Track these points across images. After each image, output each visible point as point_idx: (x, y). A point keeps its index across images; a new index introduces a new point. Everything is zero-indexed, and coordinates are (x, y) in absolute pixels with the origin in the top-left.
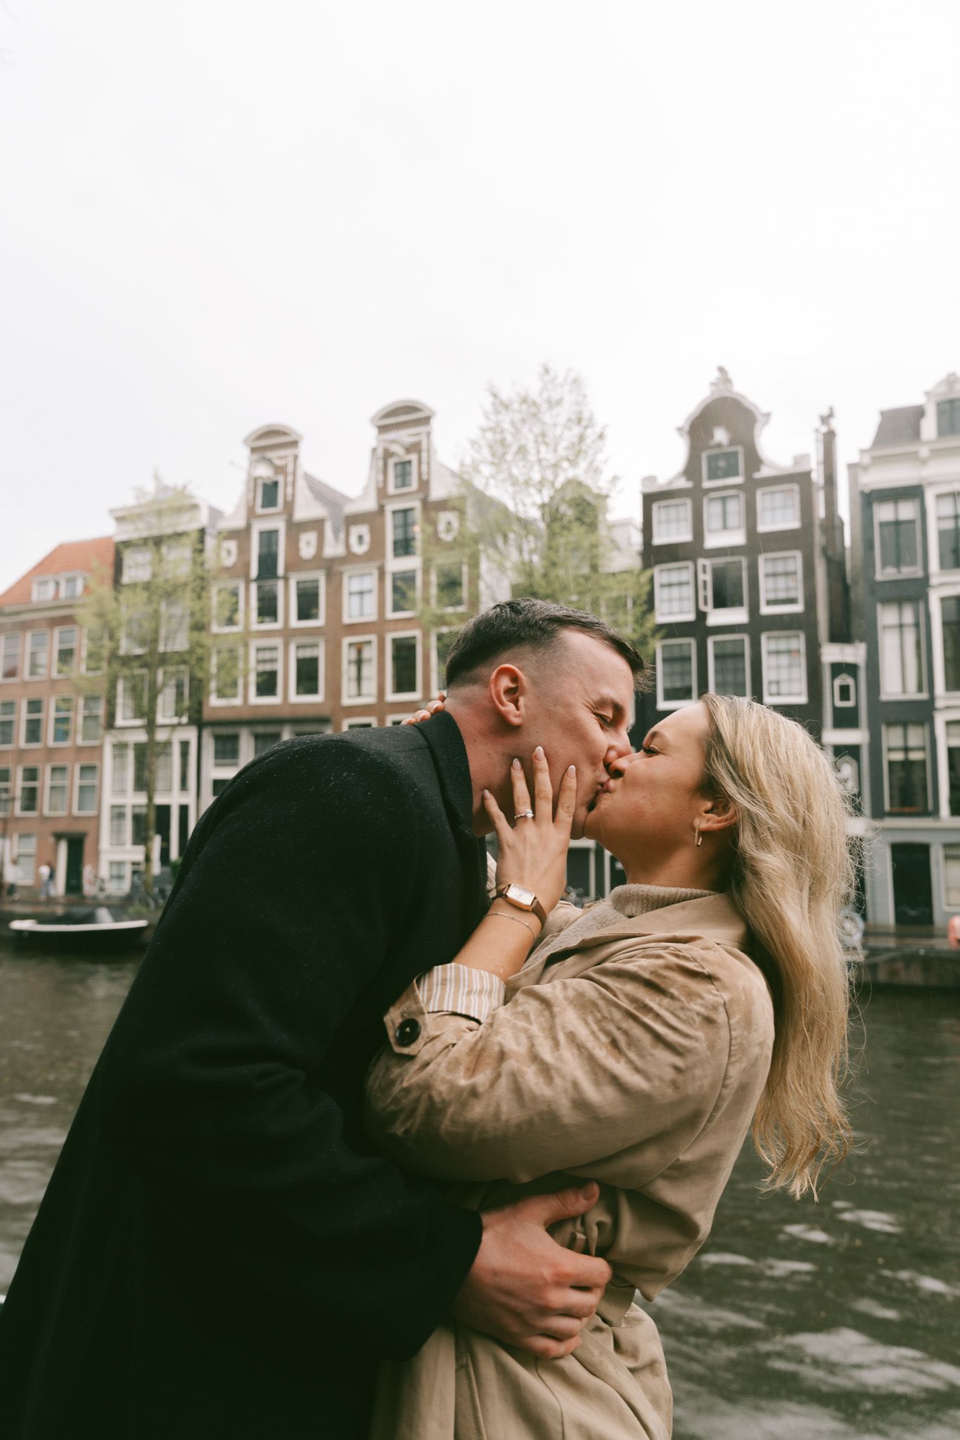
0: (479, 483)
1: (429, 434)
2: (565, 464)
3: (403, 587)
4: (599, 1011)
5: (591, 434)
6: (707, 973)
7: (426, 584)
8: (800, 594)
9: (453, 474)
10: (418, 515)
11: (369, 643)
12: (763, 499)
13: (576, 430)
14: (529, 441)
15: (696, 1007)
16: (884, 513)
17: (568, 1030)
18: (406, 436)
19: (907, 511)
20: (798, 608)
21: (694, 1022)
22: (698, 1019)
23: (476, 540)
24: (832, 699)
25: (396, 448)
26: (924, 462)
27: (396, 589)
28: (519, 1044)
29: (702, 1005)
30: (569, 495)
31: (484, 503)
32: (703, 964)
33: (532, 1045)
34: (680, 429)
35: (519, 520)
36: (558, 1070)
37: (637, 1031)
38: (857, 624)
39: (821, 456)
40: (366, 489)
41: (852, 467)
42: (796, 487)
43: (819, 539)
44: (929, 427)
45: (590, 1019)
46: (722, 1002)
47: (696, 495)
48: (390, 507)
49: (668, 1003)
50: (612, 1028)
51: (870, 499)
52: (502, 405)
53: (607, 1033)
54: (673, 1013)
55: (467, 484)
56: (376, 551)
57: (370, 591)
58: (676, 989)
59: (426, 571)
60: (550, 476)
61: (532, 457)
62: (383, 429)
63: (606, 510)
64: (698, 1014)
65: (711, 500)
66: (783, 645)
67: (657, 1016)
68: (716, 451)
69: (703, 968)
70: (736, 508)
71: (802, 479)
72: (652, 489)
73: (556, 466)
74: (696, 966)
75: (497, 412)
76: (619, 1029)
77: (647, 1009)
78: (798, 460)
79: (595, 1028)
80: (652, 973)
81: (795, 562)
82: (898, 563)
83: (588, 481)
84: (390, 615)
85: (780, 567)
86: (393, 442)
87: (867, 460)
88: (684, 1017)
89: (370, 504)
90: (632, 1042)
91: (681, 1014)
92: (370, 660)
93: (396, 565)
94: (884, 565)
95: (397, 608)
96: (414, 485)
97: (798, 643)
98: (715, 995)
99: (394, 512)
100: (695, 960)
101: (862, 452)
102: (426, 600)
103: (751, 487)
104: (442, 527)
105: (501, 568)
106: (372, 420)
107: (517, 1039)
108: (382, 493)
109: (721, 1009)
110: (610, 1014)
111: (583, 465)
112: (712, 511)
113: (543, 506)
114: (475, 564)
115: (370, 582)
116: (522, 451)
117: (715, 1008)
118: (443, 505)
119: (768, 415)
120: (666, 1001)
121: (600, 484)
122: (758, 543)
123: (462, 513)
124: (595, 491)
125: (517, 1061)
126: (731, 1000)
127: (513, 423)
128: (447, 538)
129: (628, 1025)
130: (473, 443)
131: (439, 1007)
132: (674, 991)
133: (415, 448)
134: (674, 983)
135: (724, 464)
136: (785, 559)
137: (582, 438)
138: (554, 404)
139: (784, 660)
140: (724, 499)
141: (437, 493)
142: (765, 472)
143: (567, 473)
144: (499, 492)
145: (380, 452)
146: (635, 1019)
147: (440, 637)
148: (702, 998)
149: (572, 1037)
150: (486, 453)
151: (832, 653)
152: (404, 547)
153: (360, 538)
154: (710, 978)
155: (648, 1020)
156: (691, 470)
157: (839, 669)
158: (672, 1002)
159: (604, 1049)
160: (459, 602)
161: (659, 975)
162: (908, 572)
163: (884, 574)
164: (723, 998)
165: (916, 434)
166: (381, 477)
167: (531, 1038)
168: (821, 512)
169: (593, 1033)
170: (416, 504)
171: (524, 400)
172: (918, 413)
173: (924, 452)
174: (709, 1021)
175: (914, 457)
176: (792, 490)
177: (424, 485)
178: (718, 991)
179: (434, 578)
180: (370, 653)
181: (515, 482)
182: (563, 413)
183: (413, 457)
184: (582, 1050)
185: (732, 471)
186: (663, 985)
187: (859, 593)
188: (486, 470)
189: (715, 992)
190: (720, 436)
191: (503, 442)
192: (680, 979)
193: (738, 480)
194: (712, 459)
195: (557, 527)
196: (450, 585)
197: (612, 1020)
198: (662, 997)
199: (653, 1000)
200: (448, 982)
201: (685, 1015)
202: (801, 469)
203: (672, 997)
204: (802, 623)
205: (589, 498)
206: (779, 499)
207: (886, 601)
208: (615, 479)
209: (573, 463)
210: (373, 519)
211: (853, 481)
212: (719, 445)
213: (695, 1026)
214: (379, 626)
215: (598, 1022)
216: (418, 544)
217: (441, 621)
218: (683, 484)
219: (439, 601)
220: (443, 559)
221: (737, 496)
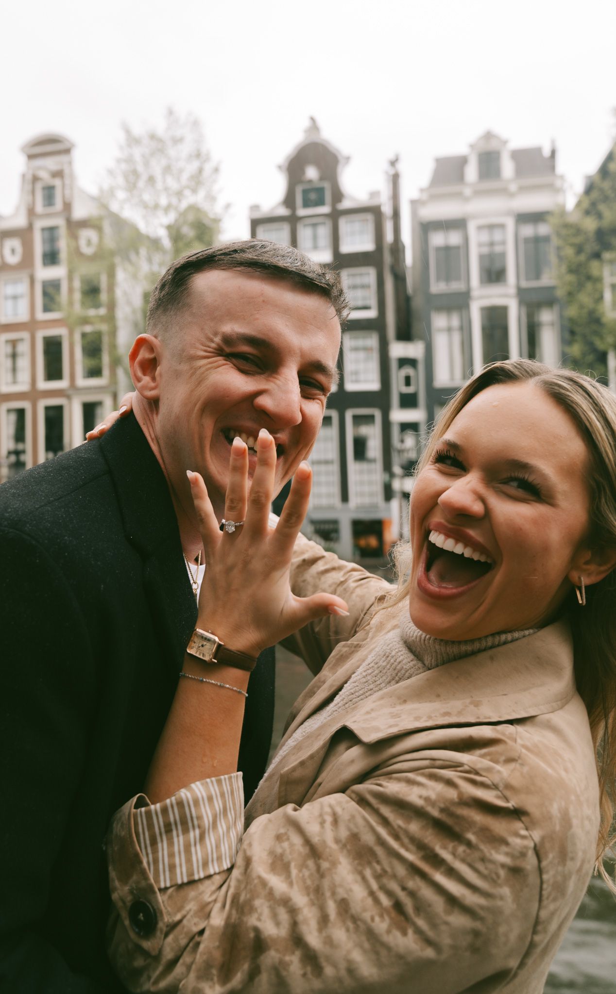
0: (114, 207)
1: (70, 163)
2: (187, 192)
3: (51, 291)
4: (378, 862)
5: (208, 168)
6: (512, 808)
7: (71, 290)
8: (373, 302)
9: (93, 198)
10: (63, 232)
11: (22, 340)
12: (344, 225)
13: (194, 166)
14: (157, 171)
15: (500, 857)
16: (438, 239)
17: (339, 897)
18: (51, 163)
19: (454, 238)
20: (372, 314)
21: (498, 876)
22: (502, 873)
23: (112, 254)
24: (398, 387)
25: (44, 175)
26: (467, 199)
27: (45, 294)
28: (278, 924)
29: (507, 854)
30: (191, 217)
31: (119, 223)
32: (508, 793)
33: (294, 924)
34: (280, 167)
35: (148, 238)
36: (328, 959)
37: (427, 893)
38: (417, 327)
39: (391, 192)
40: (18, 209)
41: (414, 203)
42: (370, 217)
43: (388, 259)
44: (471, 172)
45: (368, 873)
46: (532, 845)
47: (293, 220)
48: (39, 224)
49: (464, 851)
50: (394, 886)
51: (426, 228)
52: (133, 140)
53: (389, 893)
54: (471, 866)
55: (105, 207)
56: (27, 262)
57: (22, 296)
58: (474, 833)
59: (70, 278)
60: (174, 201)
61: (159, 185)
62: (31, 157)
63: (219, 232)
64: (503, 866)
65: (305, 226)
66: (360, 343)
67: (451, 872)
68: (307, 187)
69: (507, 800)
70: (324, 232)
71: (375, 211)
72: (257, 215)
73: (179, 194)
74: (498, 797)
75: (129, 146)
76: (404, 889)
77: (436, 861)
78: (374, 194)
79: (374, 886)
80: (442, 810)
81: (369, 275)
82: (448, 278)
83: (205, 206)
84: (41, 316)
85: (358, 281)
86: (40, 168)
87: (425, 196)
88: (485, 872)
89: (21, 221)
90: (421, 907)
91: (480, 866)
92: (23, 355)
93: (44, 273)
94: (438, 279)
95: (46, 309)
96: (59, 205)
97: (373, 341)
98: (523, 837)
99: (43, 229)
100: (494, 787)
101: (422, 190)
102: (71, 303)
103: (335, 216)
104: (82, 243)
105: (135, 276)
106: (24, 149)
107: (275, 916)
108: (31, 212)
109: (531, 854)
110: (392, 868)
111: (202, 194)
112: (305, 234)
113: (169, 228)
114: (112, 275)
115: (22, 288)
116: (151, 180)
117: (523, 855)
118: (84, 224)
119: (348, 159)
120: (461, 849)
121: (217, 209)
122: (342, 261)
123: (99, 228)
124: (211, 216)
125: (277, 950)
126: (543, 839)
127: (143, 156)
128: (87, 251)
129: (415, 883)
130: (110, 172)
131: (171, 880)
132: (471, 837)
133: (58, 174)
134: (471, 824)
135: (313, 197)
136: (361, 275)
137: (200, 171)
138: (177, 141)
139: (361, 355)
140: (314, 225)
141: (80, 212)
142: (346, 204)
143: (190, 199)
144: (132, 214)
145: (29, 177)
146: (423, 876)
147: (84, 335)
148: (507, 844)
149: (344, 906)
150: (120, 181)
151: (398, 350)
152: (51, 258)
153: (13, 251)
154: (517, 813)
155: (439, 878)
156: (289, 201)
157: (404, 362)
158: (468, 851)
159: (386, 918)
160: (97, 306)
161: (452, 815)
162: (457, 286)
163: (437, 287)
164: (533, 840)
165: (460, 177)
166: (30, 198)
167: (293, 911)
168: (389, 237)
169: (372, 893)
170: (60, 222)
171: (153, 137)
172: (462, 161)
173: (468, 191)
174: (516, 871)
175: (459, 195)
176: (367, 220)
177: (68, 207)
178: (527, 829)
179: (77, 284)
180: (23, 348)
181: (146, 206)
182: (186, 148)
183: (57, 182)
184: (359, 923)
185: (320, 202)
186: (457, 829)
187: (418, 303)
188: (121, 195)
189: (523, 832)
190: (312, 173)
191: (135, 173)
192: (478, 818)
193: (325, 209)
194: (305, 192)
195: (181, 244)
196: (92, 291)
197: (394, 876)
198: (456, 843)
199: (444, 847)
200: (174, 827)
201: (486, 868)
202: (374, 203)
203: (469, 844)
204: (376, 326)
205: (206, 221)
206: (357, 226)
207: (440, 309)
208: (228, 206)
209: (194, 191)
210: (24, 234)
211: (414, 213)
212: (310, 181)
213: (499, 882)
214: (31, 325)
215: (378, 877)
216: (63, 255)
217: (85, 321)
218: (283, 211)
219: (83, 304)
220: (86, 269)
221: (324, 223)
